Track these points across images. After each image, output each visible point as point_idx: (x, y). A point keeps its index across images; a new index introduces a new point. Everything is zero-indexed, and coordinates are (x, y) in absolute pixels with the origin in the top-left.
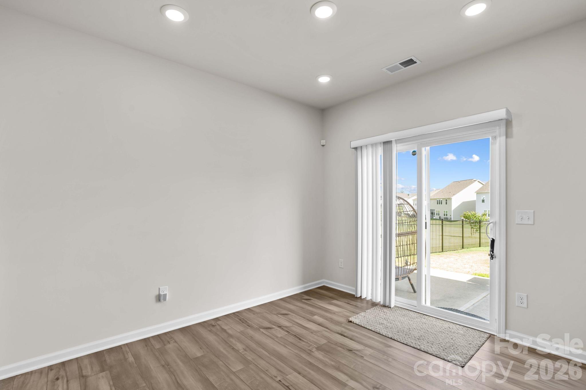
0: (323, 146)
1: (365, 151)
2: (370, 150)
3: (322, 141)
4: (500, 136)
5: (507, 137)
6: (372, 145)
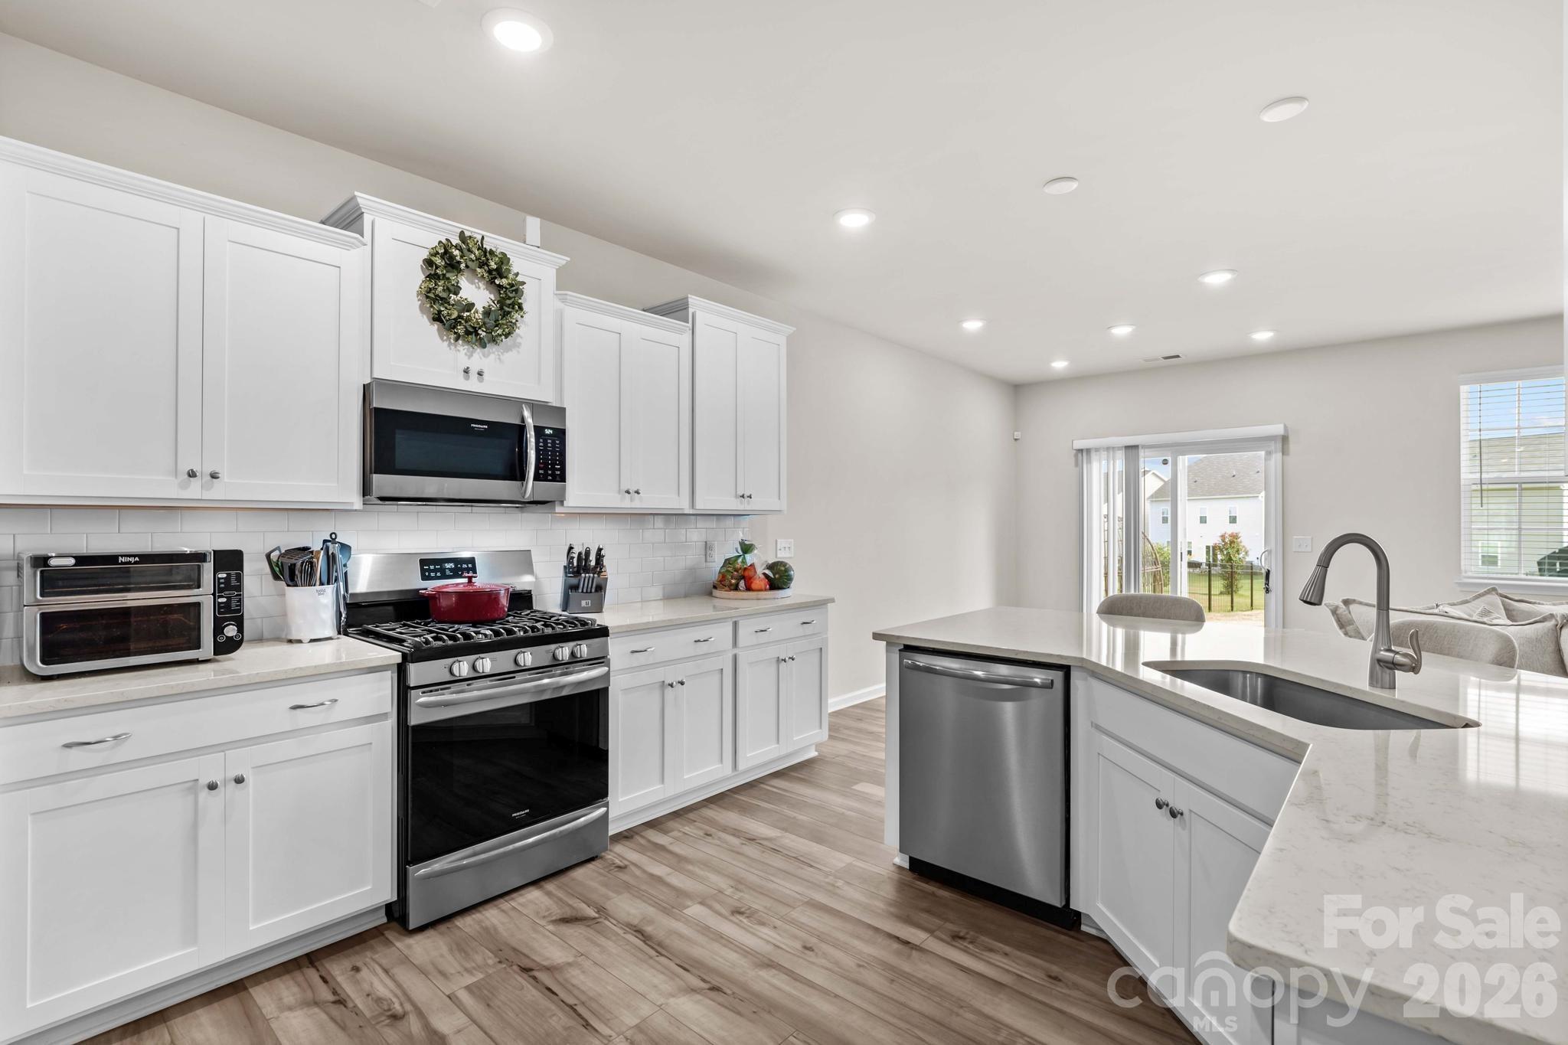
0: (1016, 440)
1: (1094, 455)
2: (1104, 454)
3: (1016, 433)
4: (1276, 452)
5: (1283, 454)
6: (1108, 449)
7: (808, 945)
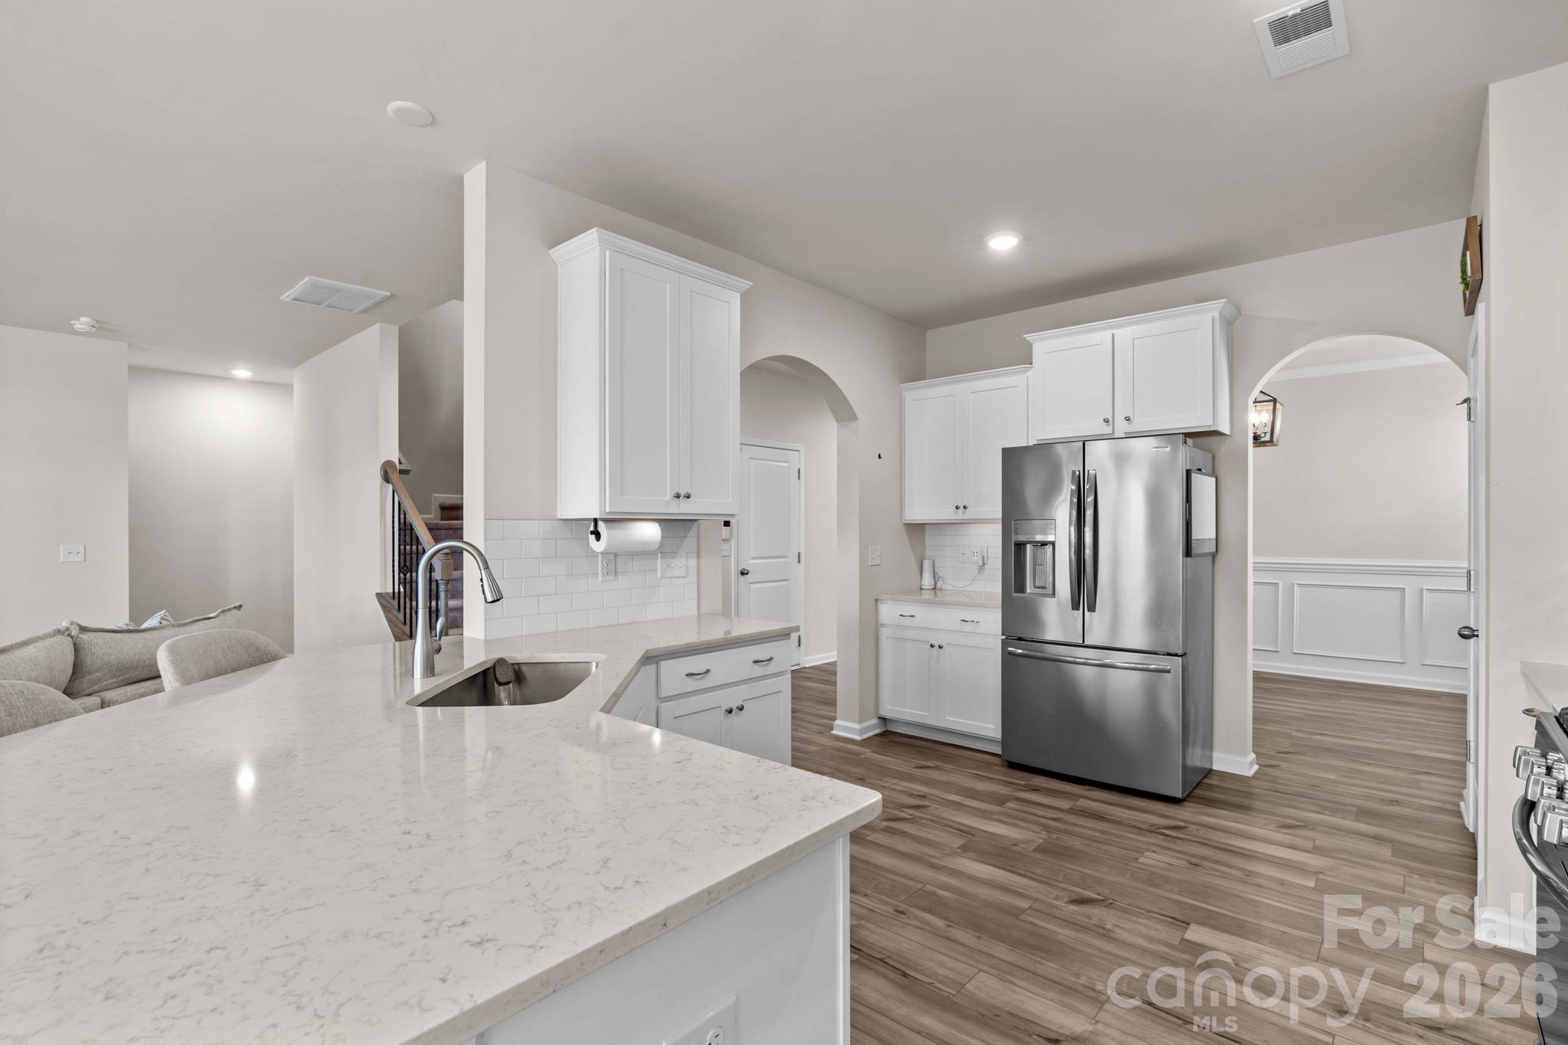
7: (899, 909)
